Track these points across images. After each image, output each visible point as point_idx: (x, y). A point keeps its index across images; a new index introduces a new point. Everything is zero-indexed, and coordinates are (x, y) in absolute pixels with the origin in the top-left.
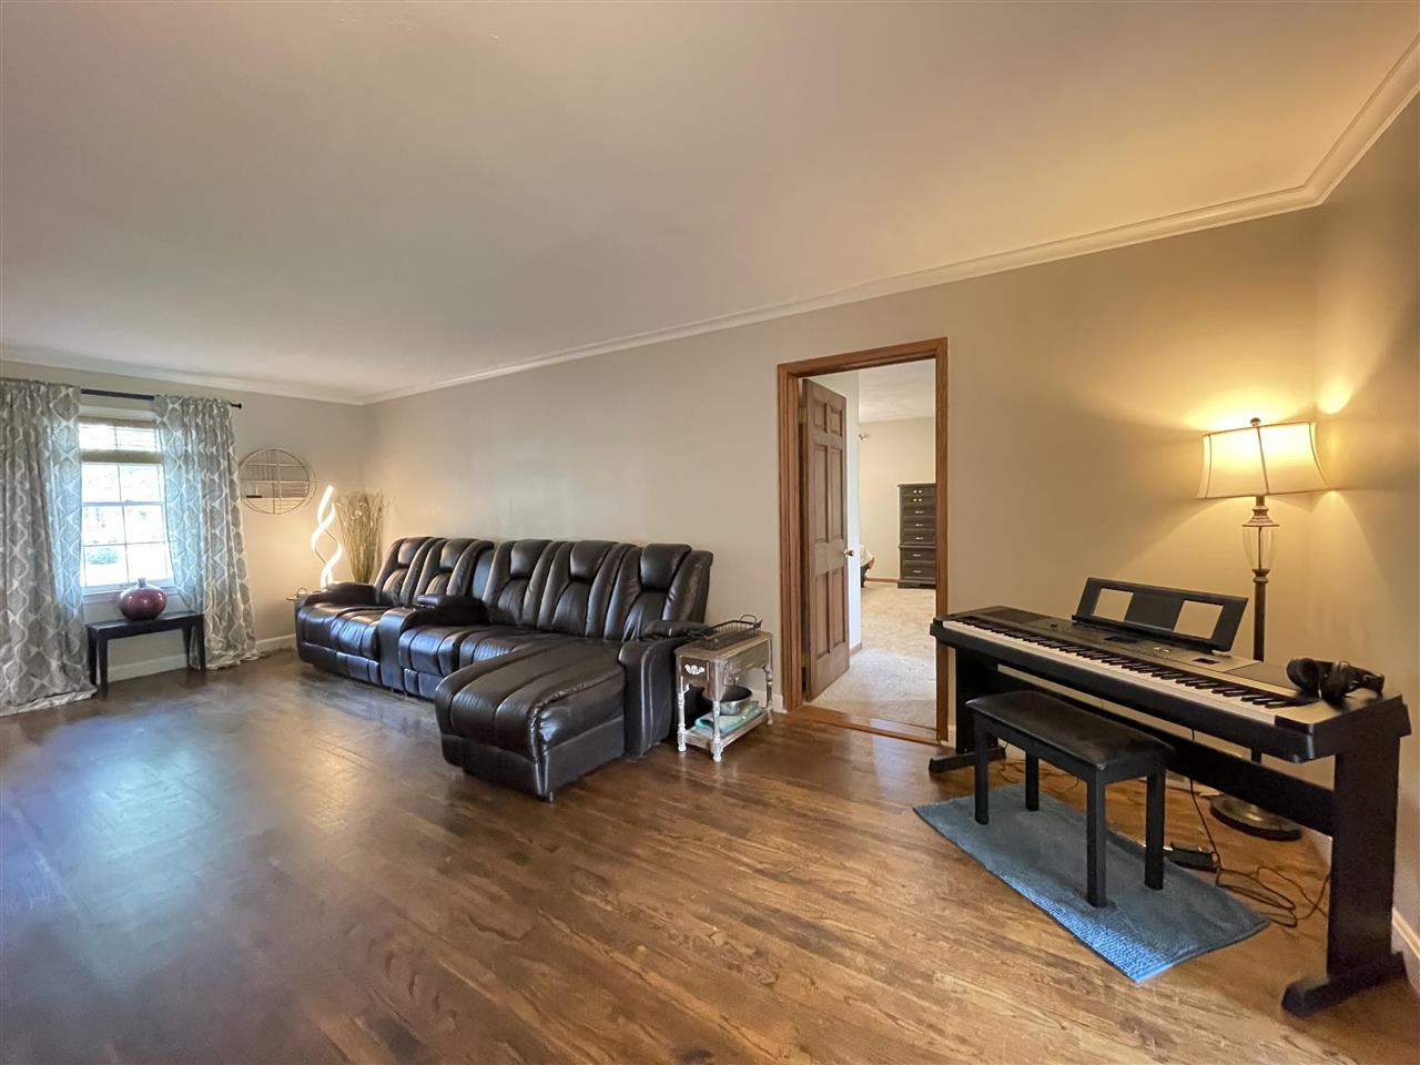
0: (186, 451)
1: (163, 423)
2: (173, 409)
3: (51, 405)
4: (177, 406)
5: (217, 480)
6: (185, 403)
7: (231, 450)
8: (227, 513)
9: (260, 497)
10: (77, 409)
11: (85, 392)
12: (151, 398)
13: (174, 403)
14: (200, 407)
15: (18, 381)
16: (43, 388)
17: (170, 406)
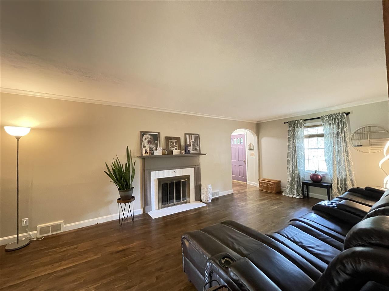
0: (330, 132)
1: (324, 124)
2: (327, 119)
3: (298, 125)
4: (327, 118)
5: (340, 140)
6: (329, 117)
7: (345, 130)
8: (343, 152)
9: (361, 146)
10: (303, 125)
11: (304, 120)
12: (319, 118)
13: (326, 118)
14: (334, 117)
15: (293, 121)
16: (297, 122)
17: (325, 119)
